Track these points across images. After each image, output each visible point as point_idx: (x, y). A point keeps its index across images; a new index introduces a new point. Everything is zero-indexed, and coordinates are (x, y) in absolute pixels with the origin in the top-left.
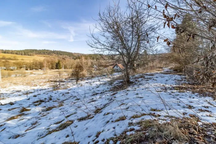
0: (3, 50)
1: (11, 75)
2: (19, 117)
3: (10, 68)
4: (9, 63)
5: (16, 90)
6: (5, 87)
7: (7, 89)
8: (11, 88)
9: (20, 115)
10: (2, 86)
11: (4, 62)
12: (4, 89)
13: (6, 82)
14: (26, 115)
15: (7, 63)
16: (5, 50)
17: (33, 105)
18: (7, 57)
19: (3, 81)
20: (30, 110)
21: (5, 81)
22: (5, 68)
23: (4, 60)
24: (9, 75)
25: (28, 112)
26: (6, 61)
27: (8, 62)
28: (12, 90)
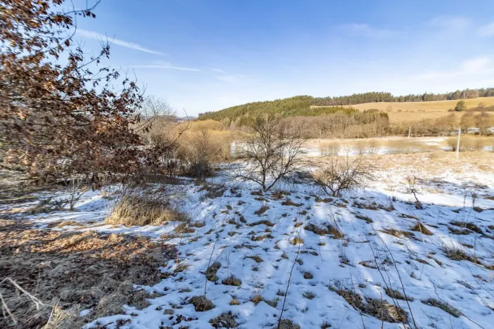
0: (482, 90)
1: (482, 147)
2: (403, 236)
3: (489, 129)
4: (488, 119)
5: (476, 182)
6: (459, 172)
7: (461, 176)
8: (470, 174)
9: (406, 234)
10: (455, 168)
11: (477, 117)
12: (456, 175)
13: (467, 160)
14: (416, 239)
15: (483, 119)
16: (488, 89)
17: (446, 228)
18: (488, 106)
19: (460, 158)
20: (432, 234)
21: (464, 159)
22: (477, 130)
23: (477, 113)
24: (478, 146)
25: (424, 235)
26: (483, 115)
27: (487, 116)
28: (468, 180)
